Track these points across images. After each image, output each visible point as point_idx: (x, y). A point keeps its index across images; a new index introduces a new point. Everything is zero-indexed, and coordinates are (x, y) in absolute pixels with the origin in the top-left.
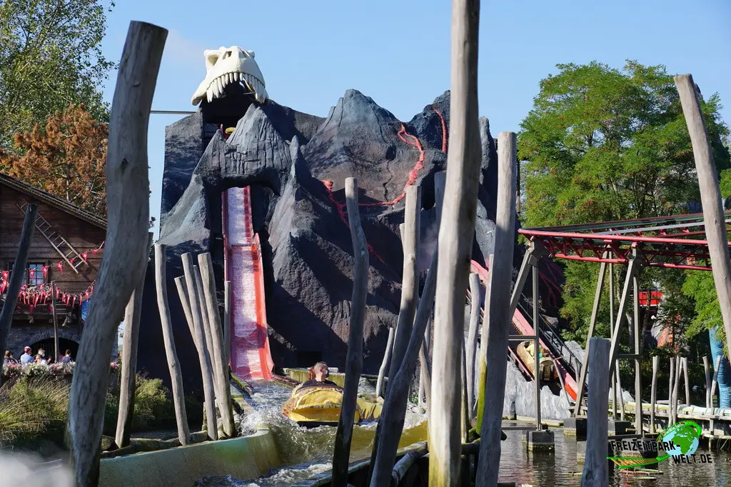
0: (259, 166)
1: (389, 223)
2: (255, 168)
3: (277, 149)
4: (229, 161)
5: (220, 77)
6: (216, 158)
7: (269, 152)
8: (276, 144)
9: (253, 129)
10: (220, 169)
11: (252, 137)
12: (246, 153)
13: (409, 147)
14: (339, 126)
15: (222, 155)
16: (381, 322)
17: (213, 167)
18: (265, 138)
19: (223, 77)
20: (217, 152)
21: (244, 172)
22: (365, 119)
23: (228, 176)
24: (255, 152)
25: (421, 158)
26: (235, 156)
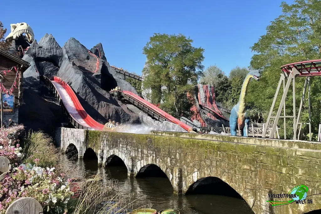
0: (51, 54)
1: (96, 78)
2: (50, 55)
3: (58, 49)
4: (39, 51)
5: (20, 31)
6: (34, 49)
7: (55, 49)
8: (57, 47)
9: (49, 41)
10: (36, 54)
11: (49, 44)
12: (46, 49)
13: (93, 57)
14: (69, 47)
15: (37, 49)
16: (115, 109)
17: (33, 52)
18: (53, 45)
19: (21, 31)
20: (34, 47)
21: (45, 56)
22: (78, 47)
23: (39, 56)
24: (50, 49)
25: (98, 60)
26: (42, 50)
